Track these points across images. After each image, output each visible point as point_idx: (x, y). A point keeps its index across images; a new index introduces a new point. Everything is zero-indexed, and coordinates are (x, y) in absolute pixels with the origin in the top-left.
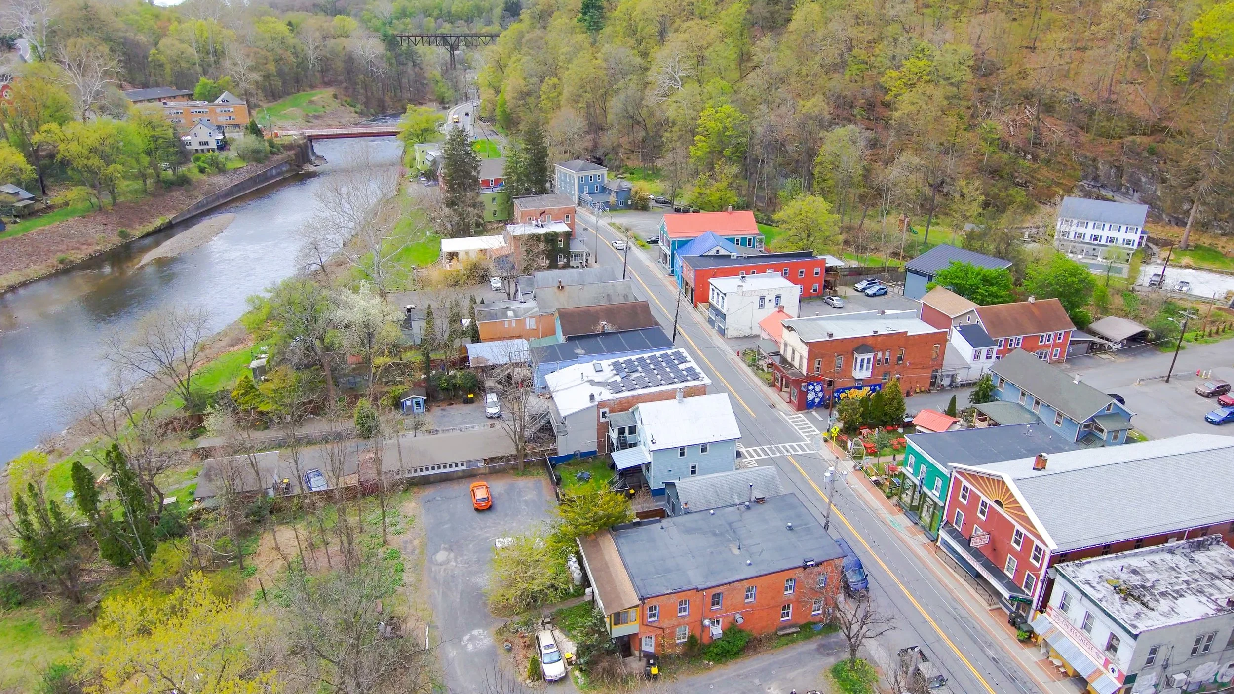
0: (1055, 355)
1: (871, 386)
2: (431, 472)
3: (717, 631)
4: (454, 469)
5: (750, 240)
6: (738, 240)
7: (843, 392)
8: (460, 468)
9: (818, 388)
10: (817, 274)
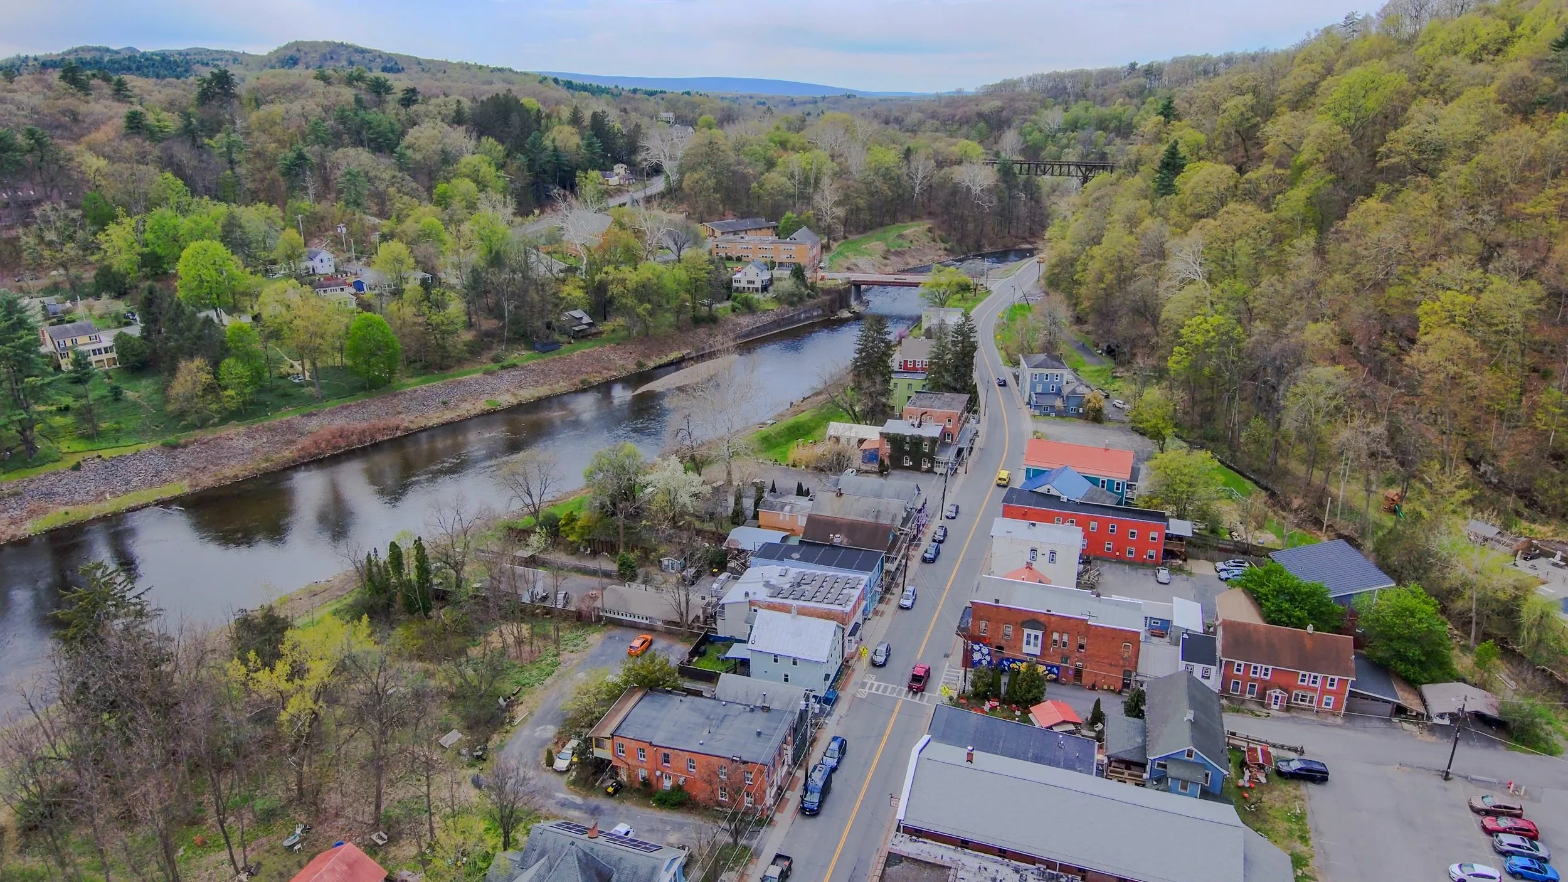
0: (1327, 704)
1: (1047, 666)
2: (624, 618)
3: (667, 784)
4: (640, 620)
5: (1118, 484)
6: (1103, 482)
7: (1014, 662)
8: (644, 621)
9: (985, 650)
10: (1153, 539)
